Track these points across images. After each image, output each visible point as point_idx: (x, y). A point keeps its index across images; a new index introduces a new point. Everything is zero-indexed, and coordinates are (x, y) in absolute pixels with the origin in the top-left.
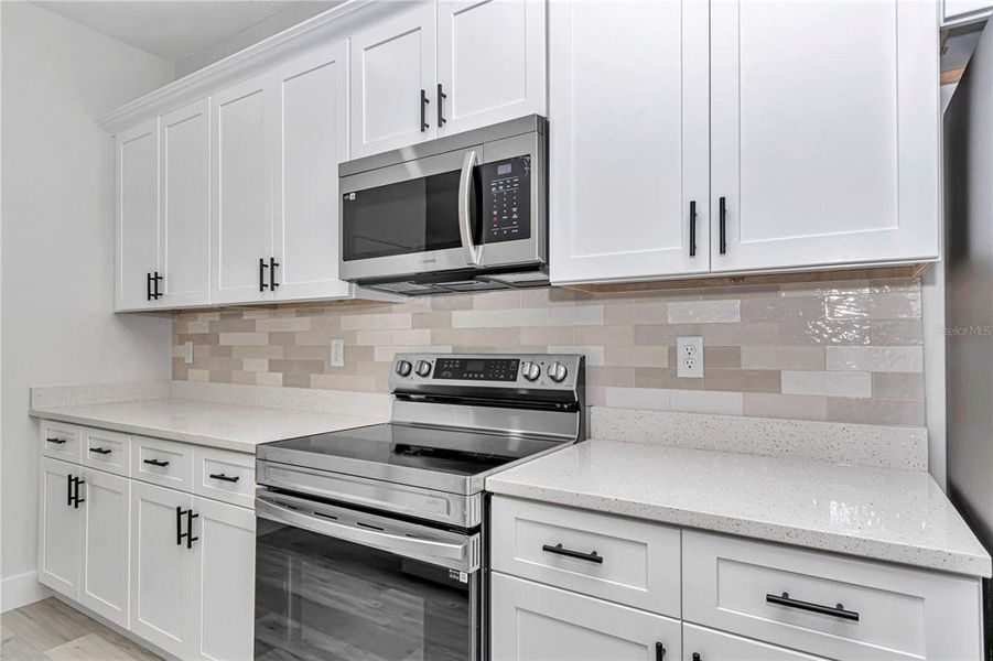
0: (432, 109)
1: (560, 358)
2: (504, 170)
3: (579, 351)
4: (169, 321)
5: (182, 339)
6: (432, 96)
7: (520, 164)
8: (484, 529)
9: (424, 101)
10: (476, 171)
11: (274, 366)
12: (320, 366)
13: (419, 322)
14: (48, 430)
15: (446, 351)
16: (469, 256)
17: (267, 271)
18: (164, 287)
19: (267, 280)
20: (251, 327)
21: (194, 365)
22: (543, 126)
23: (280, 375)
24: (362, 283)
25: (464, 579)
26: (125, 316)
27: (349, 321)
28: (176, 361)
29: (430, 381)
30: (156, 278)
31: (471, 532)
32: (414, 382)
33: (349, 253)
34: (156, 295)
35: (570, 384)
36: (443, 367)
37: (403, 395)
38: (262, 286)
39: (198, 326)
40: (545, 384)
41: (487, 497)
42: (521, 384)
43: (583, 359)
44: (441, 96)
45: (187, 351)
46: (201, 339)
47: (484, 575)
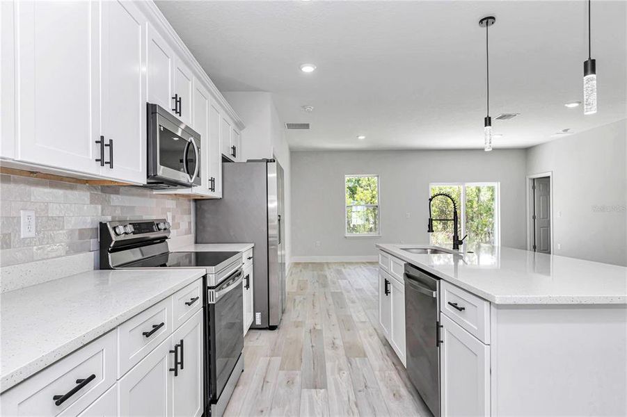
19: (108, 158)
38: (103, 160)
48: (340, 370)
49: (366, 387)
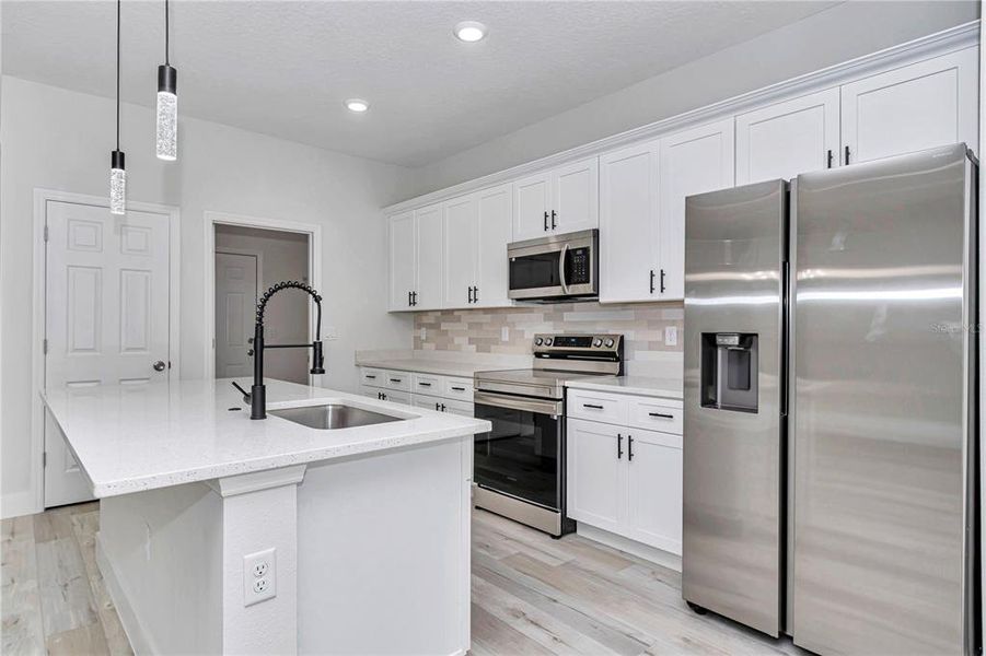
0: (549, 220)
1: (612, 337)
2: (580, 252)
3: (620, 333)
4: (412, 316)
5: (420, 326)
6: (550, 214)
7: (586, 250)
8: (564, 400)
9: (546, 216)
10: (568, 252)
11: (471, 341)
12: (496, 342)
13: (547, 318)
14: (365, 372)
15: (561, 332)
16: (564, 290)
17: (472, 293)
18: (418, 299)
19: (472, 298)
20: (457, 320)
21: (427, 341)
22: (596, 233)
23: (474, 346)
24: (518, 300)
25: (555, 418)
27: (511, 317)
28: (417, 339)
29: (552, 348)
30: (414, 294)
31: (559, 400)
32: (544, 348)
33: (512, 287)
34: (414, 303)
35: (615, 349)
36: (558, 341)
37: (538, 355)
38: (470, 300)
39: (425, 320)
40: (603, 349)
41: (565, 388)
42: (593, 348)
43: (622, 337)
44: (553, 214)
45: (423, 333)
46: (430, 326)
47: (564, 417)
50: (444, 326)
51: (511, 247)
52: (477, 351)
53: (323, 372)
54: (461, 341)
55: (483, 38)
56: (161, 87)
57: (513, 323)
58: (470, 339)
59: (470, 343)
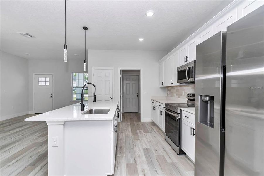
2: (192, 68)
4: (166, 88)
5: (168, 90)
8: (181, 114)
10: (188, 68)
12: (181, 95)
20: (174, 89)
21: (169, 94)
24: (180, 83)
25: (177, 118)
26: (161, 87)
27: (185, 88)
28: (167, 93)
33: (178, 80)
34: (163, 85)
39: (169, 89)
41: (181, 110)
44: (187, 57)
48: (139, 156)
49: (130, 150)
50: (172, 90)
51: (178, 68)
52: (178, 97)
53: (96, 102)
54: (175, 94)
55: (154, 14)
56: (65, 49)
57: (185, 90)
58: (177, 94)
59: (177, 95)
